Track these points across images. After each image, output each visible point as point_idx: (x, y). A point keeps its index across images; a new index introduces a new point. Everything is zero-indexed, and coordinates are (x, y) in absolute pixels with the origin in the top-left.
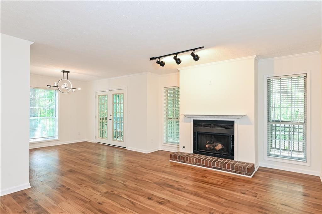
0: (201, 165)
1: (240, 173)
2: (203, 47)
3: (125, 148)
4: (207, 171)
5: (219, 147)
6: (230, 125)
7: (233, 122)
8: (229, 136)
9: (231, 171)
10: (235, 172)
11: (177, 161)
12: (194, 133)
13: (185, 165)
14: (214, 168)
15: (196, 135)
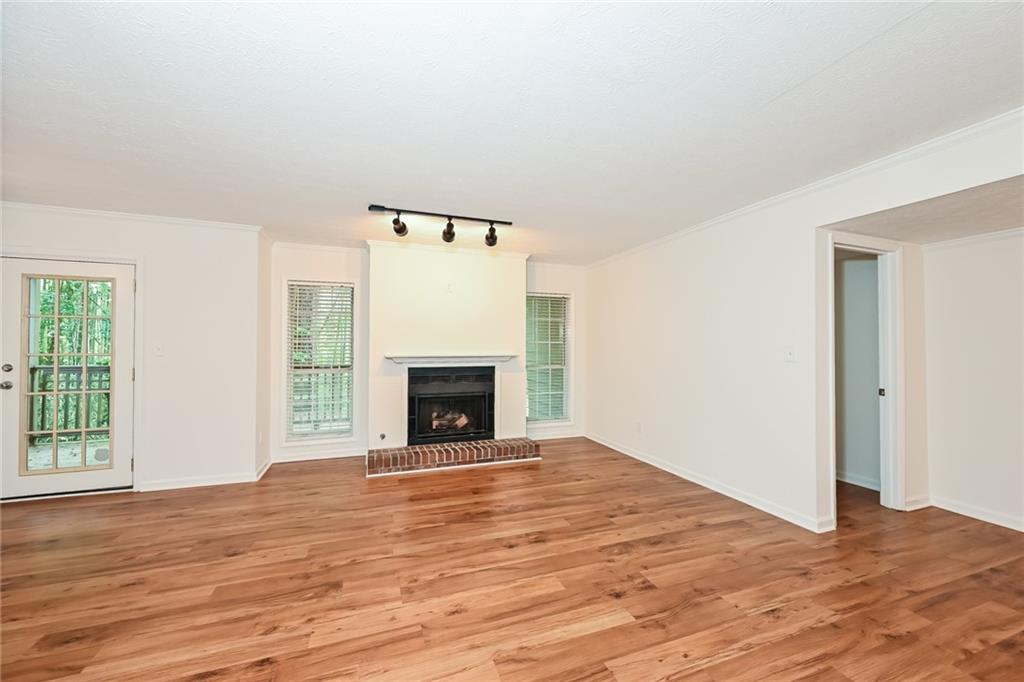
0: (453, 464)
1: (524, 457)
2: (510, 224)
3: (131, 487)
4: (471, 470)
5: (463, 421)
6: (486, 375)
7: (493, 368)
8: (484, 396)
9: (510, 459)
10: (517, 458)
11: (390, 471)
12: (411, 400)
13: (417, 474)
14: (479, 462)
15: (416, 405)
